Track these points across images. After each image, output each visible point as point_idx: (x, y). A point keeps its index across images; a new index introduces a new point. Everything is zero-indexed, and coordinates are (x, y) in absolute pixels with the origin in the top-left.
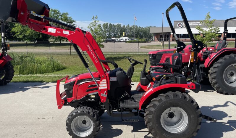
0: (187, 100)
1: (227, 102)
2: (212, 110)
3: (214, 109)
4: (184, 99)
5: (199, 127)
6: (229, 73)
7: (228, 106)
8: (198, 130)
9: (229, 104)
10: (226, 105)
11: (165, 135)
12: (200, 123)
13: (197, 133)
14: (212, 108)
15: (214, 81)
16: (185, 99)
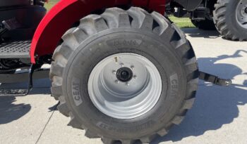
0: (159, 31)
1: (238, 51)
2: (215, 63)
3: (218, 62)
4: (153, 28)
5: (189, 105)
6: (244, 8)
7: (239, 56)
8: (186, 110)
9: (241, 53)
10: (237, 55)
11: (101, 125)
12: (194, 94)
13: (183, 118)
14: (215, 59)
15: (221, 20)
16: (156, 28)
